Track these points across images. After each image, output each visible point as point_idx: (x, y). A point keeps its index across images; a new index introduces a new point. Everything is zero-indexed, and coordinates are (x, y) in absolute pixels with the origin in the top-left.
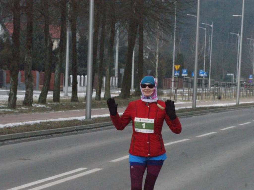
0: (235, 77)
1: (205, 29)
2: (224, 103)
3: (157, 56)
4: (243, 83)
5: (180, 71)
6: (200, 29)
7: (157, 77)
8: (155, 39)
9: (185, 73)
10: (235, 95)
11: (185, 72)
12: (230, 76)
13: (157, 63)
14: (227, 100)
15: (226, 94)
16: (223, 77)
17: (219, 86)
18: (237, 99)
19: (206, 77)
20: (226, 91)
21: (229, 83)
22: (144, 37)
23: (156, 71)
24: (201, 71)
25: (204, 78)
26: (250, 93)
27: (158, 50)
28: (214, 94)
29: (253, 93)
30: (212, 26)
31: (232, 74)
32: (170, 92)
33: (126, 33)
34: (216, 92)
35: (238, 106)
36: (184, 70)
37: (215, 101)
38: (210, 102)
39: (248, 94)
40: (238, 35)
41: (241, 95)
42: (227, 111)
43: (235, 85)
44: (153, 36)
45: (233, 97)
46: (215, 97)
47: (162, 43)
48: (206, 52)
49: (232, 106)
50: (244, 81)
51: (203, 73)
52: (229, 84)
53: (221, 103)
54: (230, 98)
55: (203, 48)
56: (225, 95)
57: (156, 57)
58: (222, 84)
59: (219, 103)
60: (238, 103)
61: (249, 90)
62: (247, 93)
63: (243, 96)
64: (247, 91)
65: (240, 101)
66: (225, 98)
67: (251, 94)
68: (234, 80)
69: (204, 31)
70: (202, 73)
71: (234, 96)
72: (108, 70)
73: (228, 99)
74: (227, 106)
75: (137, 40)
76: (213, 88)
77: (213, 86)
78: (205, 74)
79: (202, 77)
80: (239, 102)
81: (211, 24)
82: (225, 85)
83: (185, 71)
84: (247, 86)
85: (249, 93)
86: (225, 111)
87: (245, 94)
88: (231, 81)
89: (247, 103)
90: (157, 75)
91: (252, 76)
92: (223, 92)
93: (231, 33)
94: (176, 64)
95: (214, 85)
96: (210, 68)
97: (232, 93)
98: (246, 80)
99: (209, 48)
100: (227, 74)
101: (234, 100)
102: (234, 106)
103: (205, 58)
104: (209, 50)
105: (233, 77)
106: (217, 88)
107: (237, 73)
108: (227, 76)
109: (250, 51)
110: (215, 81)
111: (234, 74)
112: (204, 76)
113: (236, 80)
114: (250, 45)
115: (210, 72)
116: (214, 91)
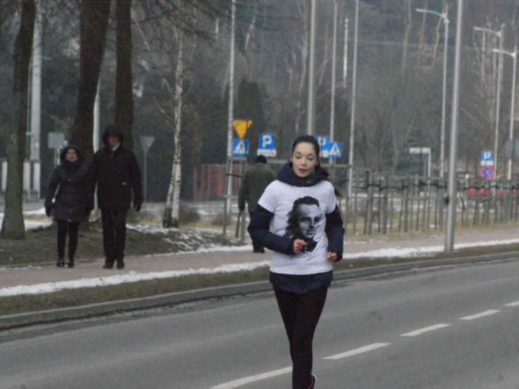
0: (436, 159)
2: (402, 247)
3: (179, 90)
4: (464, 178)
5: (253, 140)
7: (179, 161)
8: (171, 32)
9: (268, 147)
10: (438, 221)
11: (270, 142)
12: (421, 155)
13: (177, 115)
14: (413, 236)
16: (396, 160)
17: (384, 191)
18: (446, 232)
19: (338, 160)
20: (407, 207)
22: (133, 26)
23: (176, 140)
25: (331, 161)
26: (486, 214)
27: (180, 68)
29: (496, 213)
31: (426, 150)
32: (222, 210)
33: (72, 12)
34: (375, 209)
35: (448, 258)
36: (265, 137)
37: (371, 240)
38: (356, 243)
39: (481, 216)
40: (444, 16)
41: (459, 218)
42: (414, 273)
43: (439, 186)
44: (164, 21)
45: (432, 226)
46: (370, 228)
47: (194, 45)
48: (336, 76)
49: (430, 256)
50: (466, 173)
51: (329, 146)
52: (417, 183)
53: (394, 247)
54: (420, 228)
55: (325, 62)
56: (406, 221)
57: (174, 94)
59: (386, 248)
60: (452, 248)
61: (484, 201)
62: (476, 213)
63: (465, 224)
64: (477, 208)
65: (455, 240)
66: (406, 230)
67: (492, 217)
68: (432, 168)
71: (436, 224)
72: (14, 138)
73: (416, 233)
74: (415, 255)
75: (112, 36)
76: (365, 195)
77: (365, 189)
78: (334, 151)
79: (326, 160)
80: (452, 243)
82: (404, 187)
83: (267, 140)
84: (477, 189)
85: (484, 213)
86: (409, 274)
87: (471, 217)
88: (421, 173)
89: (479, 247)
90: (179, 155)
91: (493, 156)
92: (398, 208)
93: (419, 10)
94: (238, 116)
95: (368, 185)
96: (352, 128)
97: (427, 214)
98: (471, 169)
99: (345, 61)
100: (408, 150)
101: (437, 236)
102: (439, 256)
103: (333, 93)
104: (345, 68)
105: (430, 158)
106: (376, 198)
107: (443, 147)
108: (408, 154)
109: (483, 70)
110: (371, 174)
111: (432, 150)
112: (333, 157)
113: (438, 168)
114: (483, 49)
115: (352, 141)
116: (367, 207)
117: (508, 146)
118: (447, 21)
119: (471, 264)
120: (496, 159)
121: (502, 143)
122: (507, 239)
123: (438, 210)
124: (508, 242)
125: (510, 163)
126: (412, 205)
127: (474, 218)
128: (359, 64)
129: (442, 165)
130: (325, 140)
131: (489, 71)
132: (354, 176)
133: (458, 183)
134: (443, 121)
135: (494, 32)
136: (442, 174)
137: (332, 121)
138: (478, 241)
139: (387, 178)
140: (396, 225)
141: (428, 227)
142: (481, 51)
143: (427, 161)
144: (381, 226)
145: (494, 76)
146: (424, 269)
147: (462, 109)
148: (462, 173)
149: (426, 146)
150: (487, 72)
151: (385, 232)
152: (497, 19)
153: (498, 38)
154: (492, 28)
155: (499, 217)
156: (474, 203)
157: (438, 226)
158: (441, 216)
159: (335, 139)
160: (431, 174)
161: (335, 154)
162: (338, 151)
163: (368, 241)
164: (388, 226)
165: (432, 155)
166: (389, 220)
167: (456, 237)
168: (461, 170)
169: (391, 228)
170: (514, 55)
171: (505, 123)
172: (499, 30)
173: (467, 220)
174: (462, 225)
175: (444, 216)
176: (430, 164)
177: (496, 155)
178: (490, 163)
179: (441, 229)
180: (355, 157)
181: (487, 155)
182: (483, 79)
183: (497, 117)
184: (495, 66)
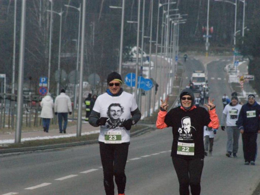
0: (9, 82)
4: (28, 94)
10: (10, 122)
18: (16, 131)
31: (3, 76)
41: (25, 121)
43: (12, 99)
45: (7, 126)
49: (5, 146)
50: (29, 91)
60: (19, 141)
62: (36, 118)
63: (28, 125)
64: (36, 114)
65: (22, 136)
68: (7, 88)
71: (9, 124)
80: (20, 138)
84: (37, 102)
87: (33, 120)
89: (38, 141)
91: (47, 80)
97: (3, 118)
98: (32, 89)
101: (10, 133)
102: (11, 146)
105: (5, 81)
107: (14, 74)
109: (40, 24)
111: (7, 76)
113: (11, 88)
114: (40, 9)
117: (57, 74)
119: (32, 151)
120: (49, 83)
121: (53, 71)
123: (11, 115)
125: (58, 85)
127: (35, 121)
129: (13, 85)
131: (44, 24)
133: (25, 98)
134: (14, 57)
136: (13, 92)
138: (37, 136)
141: (4, 127)
142: (39, 10)
143: (4, 83)
145: (48, 27)
147: (27, 49)
148: (26, 91)
149: (3, 73)
150: (42, 24)
153: (50, 3)
156: (34, 111)
157: (10, 126)
158: (13, 120)
160: (6, 92)
165: (6, 79)
167: (22, 134)
168: (26, 89)
170: (60, 14)
171: (54, 58)
173: (30, 123)
174: (27, 126)
175: (15, 119)
176: (5, 85)
177: (49, 80)
178: (45, 85)
179: (13, 128)
181: (43, 79)
182: (40, 30)
183: (50, 55)
184: (48, 22)
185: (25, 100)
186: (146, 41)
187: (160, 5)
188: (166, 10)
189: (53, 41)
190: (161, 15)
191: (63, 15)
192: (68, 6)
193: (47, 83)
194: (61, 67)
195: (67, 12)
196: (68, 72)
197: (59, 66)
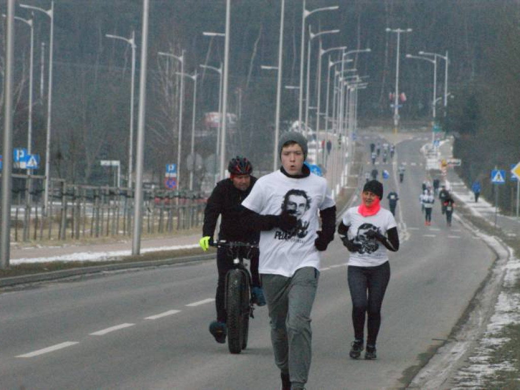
0: (125, 171)
1: (30, 22)
2: (93, 251)
4: (150, 188)
6: (16, 22)
10: (126, 227)
12: (111, 167)
14: (104, 242)
15: (97, 224)
16: (88, 172)
17: (77, 200)
18: (133, 238)
19: (35, 171)
20: (98, 215)
21: (108, 188)
24: (20, 154)
25: (28, 172)
26: (170, 220)
28: (63, 223)
29: (179, 221)
30: (50, 13)
31: (116, 163)
34: (69, 216)
35: (136, 261)
37: (65, 245)
38: (52, 247)
39: (165, 223)
40: (132, 41)
41: (145, 225)
43: (128, 195)
45: (121, 232)
46: (64, 234)
48: (34, 94)
49: (118, 259)
50: (151, 184)
51: (27, 159)
52: (107, 193)
54: (110, 234)
55: (23, 81)
56: (97, 228)
58: (85, 194)
59: (79, 252)
60: (138, 253)
61: (168, 210)
62: (161, 221)
63: (150, 230)
64: (161, 215)
65: (142, 245)
66: (97, 236)
67: (175, 224)
68: (121, 179)
69: (28, 27)
70: (21, 159)
71: (124, 229)
73: (106, 238)
74: (105, 259)
76: (60, 203)
77: (60, 198)
78: (32, 163)
79: (24, 171)
80: (139, 248)
81: (48, 8)
82: (95, 196)
84: (162, 198)
85: (168, 220)
86: (100, 276)
87: (156, 224)
88: (111, 184)
89: (163, 252)
91: (176, 168)
92: (90, 215)
93: (108, 36)
95: (62, 194)
96: (48, 143)
97: (116, 221)
98: (157, 180)
99: (42, 81)
100: (100, 163)
101: (126, 242)
102: (126, 259)
103: (30, 110)
104: (42, 87)
105: (119, 170)
106: (70, 206)
107: (131, 160)
108: (100, 166)
109: (167, 92)
110: (65, 184)
111: (122, 163)
112: (31, 168)
113: (127, 179)
114: (167, 72)
115: (48, 154)
116: (61, 214)
117: (190, 160)
118: (134, 46)
119: (155, 267)
120: (178, 172)
121: (184, 157)
122: (189, 244)
123: (126, 217)
124: (189, 247)
125: (191, 175)
126: (103, 212)
127: (159, 225)
128: (54, 83)
129: (130, 176)
130: (23, 152)
131: (172, 91)
132: (49, 186)
133: (145, 193)
134: (131, 137)
135: (176, 57)
136: (130, 185)
137: (30, 136)
138: (162, 246)
139: (79, 188)
140: (88, 231)
141: (117, 233)
142: (165, 74)
143: (117, 173)
144: (75, 232)
145: (177, 96)
146: (112, 272)
147: (148, 125)
148: (147, 184)
149: (116, 159)
150: (170, 91)
151: (78, 237)
152: (179, 45)
153: (180, 63)
154: (175, 54)
155: (182, 224)
156: (159, 211)
157: (126, 232)
158: (129, 222)
159: (32, 152)
160: (120, 185)
161: (32, 165)
162: (35, 163)
163: (62, 246)
164: (81, 232)
165: (121, 167)
166: (81, 227)
167: (142, 243)
168: (148, 181)
169: (84, 233)
170: (194, 77)
171: (186, 139)
172: (181, 55)
173: (153, 227)
174: (149, 231)
175: (132, 222)
176: (119, 175)
177: (179, 168)
178: (173, 175)
179: (129, 234)
180: (50, 169)
181: (171, 167)
182: (167, 100)
183: (180, 133)
184: (177, 87)
185: (146, 197)
186: (312, 113)
187: (331, 64)
188: (339, 69)
189: (184, 115)
190: (332, 78)
191: (199, 78)
192: (204, 66)
193: (177, 173)
194: (196, 150)
195: (204, 74)
196: (204, 157)
197: (192, 149)
